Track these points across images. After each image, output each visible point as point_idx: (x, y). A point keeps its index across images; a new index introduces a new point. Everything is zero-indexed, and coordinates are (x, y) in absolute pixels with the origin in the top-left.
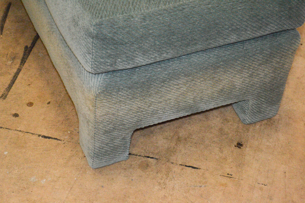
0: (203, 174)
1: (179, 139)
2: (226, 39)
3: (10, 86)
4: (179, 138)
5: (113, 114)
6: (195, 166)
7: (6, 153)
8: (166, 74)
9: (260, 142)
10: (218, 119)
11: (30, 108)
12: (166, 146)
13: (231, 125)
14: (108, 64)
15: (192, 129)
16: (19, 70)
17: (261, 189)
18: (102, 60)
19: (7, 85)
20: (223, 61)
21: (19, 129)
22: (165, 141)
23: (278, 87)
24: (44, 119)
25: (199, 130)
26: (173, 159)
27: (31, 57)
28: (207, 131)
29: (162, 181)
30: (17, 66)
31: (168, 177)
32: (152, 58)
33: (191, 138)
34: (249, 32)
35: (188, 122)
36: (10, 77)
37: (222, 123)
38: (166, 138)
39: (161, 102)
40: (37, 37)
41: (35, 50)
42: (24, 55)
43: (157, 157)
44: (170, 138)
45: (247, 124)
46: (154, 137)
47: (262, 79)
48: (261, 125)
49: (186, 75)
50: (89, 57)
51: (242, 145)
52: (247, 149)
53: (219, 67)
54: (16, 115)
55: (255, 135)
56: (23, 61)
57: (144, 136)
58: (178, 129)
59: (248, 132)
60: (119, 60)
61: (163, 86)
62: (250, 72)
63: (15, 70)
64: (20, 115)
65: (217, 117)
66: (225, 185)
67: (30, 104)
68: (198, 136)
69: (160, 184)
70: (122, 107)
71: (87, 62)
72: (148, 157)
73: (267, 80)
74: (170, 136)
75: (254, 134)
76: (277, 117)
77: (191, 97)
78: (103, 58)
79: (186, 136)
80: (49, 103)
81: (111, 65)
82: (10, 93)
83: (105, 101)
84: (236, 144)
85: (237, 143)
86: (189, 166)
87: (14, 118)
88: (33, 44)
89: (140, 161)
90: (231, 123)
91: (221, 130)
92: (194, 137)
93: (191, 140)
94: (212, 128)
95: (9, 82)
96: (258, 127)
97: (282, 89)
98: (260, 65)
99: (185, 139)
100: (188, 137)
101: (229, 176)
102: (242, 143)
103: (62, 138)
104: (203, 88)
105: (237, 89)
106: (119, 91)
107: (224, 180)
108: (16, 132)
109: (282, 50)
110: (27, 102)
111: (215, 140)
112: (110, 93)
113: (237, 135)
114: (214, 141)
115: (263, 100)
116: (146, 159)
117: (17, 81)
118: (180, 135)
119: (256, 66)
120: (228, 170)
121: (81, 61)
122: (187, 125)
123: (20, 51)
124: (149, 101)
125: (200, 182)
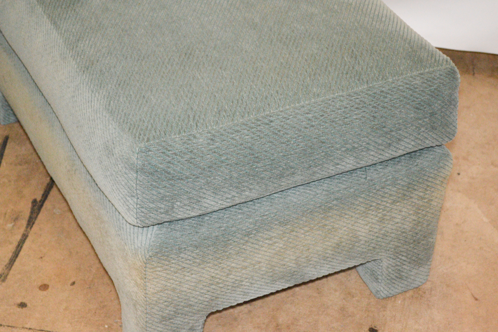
1: (278, 328)
2: (338, 164)
3: (12, 261)
4: (278, 325)
5: (174, 290)
8: (251, 224)
9: (404, 325)
10: (338, 294)
11: (45, 293)
13: (358, 301)
14: (162, 211)
15: (298, 310)
16: (25, 237)
18: (152, 205)
19: (7, 260)
20: (337, 199)
21: (28, 326)
23: (425, 237)
24: (66, 309)
25: (309, 312)
27: (42, 216)
28: (320, 313)
30: (22, 230)
32: (227, 198)
33: (297, 325)
34: (372, 153)
35: (291, 300)
36: (12, 248)
37: (344, 299)
38: (258, 327)
39: (246, 268)
40: (52, 183)
41: (47, 204)
42: (32, 213)
44: (264, 326)
45: (381, 298)
46: (240, 327)
47: (400, 225)
48: (404, 299)
49: (282, 224)
50: (132, 201)
53: (330, 208)
54: (23, 305)
55: (396, 315)
56: (31, 222)
57: (224, 326)
58: (275, 313)
59: (384, 311)
60: (178, 203)
61: (247, 242)
62: (380, 215)
63: (18, 237)
64: (29, 305)
65: (336, 291)
67: (44, 287)
68: (308, 320)
70: (187, 278)
71: (129, 209)
73: (408, 226)
74: (264, 324)
75: (394, 313)
76: (428, 285)
77: (292, 257)
78: (153, 202)
79: (290, 322)
80: (73, 283)
81: (166, 212)
82: (12, 272)
83: (159, 269)
85: (368, 328)
87: (19, 310)
88: (45, 196)
90: (357, 298)
91: (343, 309)
92: (301, 322)
93: (298, 327)
95: (10, 255)
96: (400, 302)
97: (431, 240)
98: (394, 202)
99: (288, 327)
100: (293, 324)
102: (376, 329)
104: (309, 242)
105: (362, 242)
106: (181, 252)
108: (23, 331)
109: (426, 178)
110: (40, 284)
112: (168, 256)
113: (368, 316)
114: (333, 328)
115: (404, 258)
117: (22, 253)
118: (280, 321)
119: (388, 205)
121: (120, 209)
122: (289, 305)
123: (26, 208)
124: (228, 266)
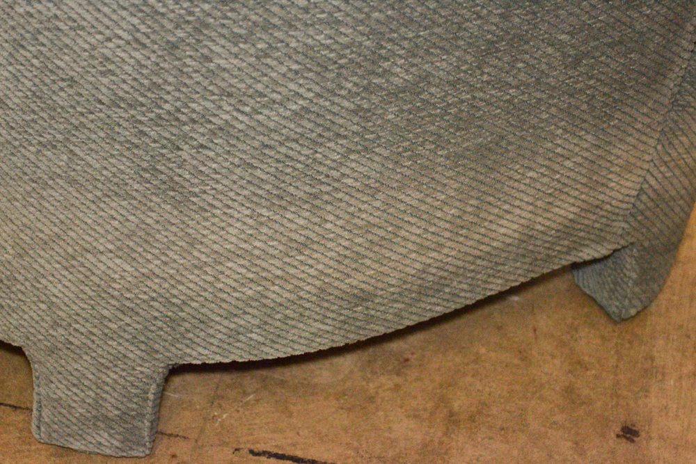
12: (418, 437)
22: (413, 424)
51: (636, 433)
52: (654, 444)
84: (618, 430)
94: (542, 386)
111: (559, 418)
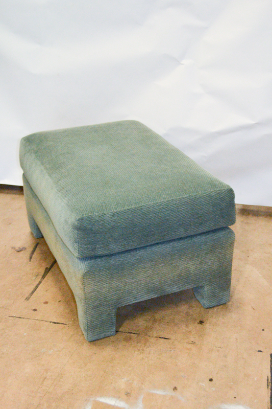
0: (173, 342)
1: (155, 321)
2: (176, 232)
3: (33, 292)
4: (155, 319)
5: (98, 291)
6: (167, 337)
7: (25, 334)
8: (135, 260)
9: (217, 320)
10: (185, 306)
11: (46, 305)
14: (90, 249)
15: (165, 313)
16: (40, 282)
17: (218, 351)
18: (85, 246)
19: (31, 292)
20: (177, 250)
21: (36, 319)
23: (225, 275)
24: (55, 312)
25: (171, 314)
26: (150, 333)
27: (49, 274)
28: (176, 314)
29: (141, 349)
30: (39, 280)
31: (145, 345)
32: (122, 245)
34: (193, 227)
36: (34, 287)
37: (188, 308)
38: (145, 320)
39: (134, 283)
40: (55, 262)
41: (52, 269)
42: (45, 273)
43: (138, 333)
44: (148, 320)
46: (136, 320)
47: (210, 267)
48: (218, 309)
49: (149, 261)
50: (76, 245)
53: (174, 254)
54: (35, 310)
56: (44, 277)
59: (208, 314)
60: (98, 246)
61: (133, 268)
62: (200, 260)
63: (37, 283)
64: (38, 310)
66: (190, 349)
67: (46, 303)
68: (170, 317)
69: (139, 350)
70: (104, 286)
71: (75, 249)
72: (131, 333)
73: (215, 267)
75: (212, 315)
76: (230, 303)
77: (157, 280)
78: (86, 245)
80: (60, 301)
81: (92, 250)
82: (32, 296)
83: (90, 280)
85: (199, 321)
86: (162, 338)
87: (33, 312)
88: (52, 266)
89: (125, 336)
90: (195, 308)
91: (187, 313)
92: (166, 318)
93: (164, 320)
95: (32, 290)
96: (216, 310)
98: (206, 254)
99: (160, 320)
100: (162, 319)
101: (193, 343)
102: (203, 321)
103: (67, 323)
104: (165, 272)
105: (192, 275)
106: (100, 272)
107: (189, 346)
108: (34, 320)
109: (221, 242)
110: (44, 301)
112: (94, 273)
113: (199, 316)
114: (182, 321)
115: (215, 286)
116: (129, 334)
117: (38, 289)
118: (156, 318)
119: (203, 255)
120: (192, 339)
123: (42, 271)
124: (125, 281)
125: (170, 348)
